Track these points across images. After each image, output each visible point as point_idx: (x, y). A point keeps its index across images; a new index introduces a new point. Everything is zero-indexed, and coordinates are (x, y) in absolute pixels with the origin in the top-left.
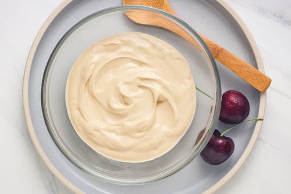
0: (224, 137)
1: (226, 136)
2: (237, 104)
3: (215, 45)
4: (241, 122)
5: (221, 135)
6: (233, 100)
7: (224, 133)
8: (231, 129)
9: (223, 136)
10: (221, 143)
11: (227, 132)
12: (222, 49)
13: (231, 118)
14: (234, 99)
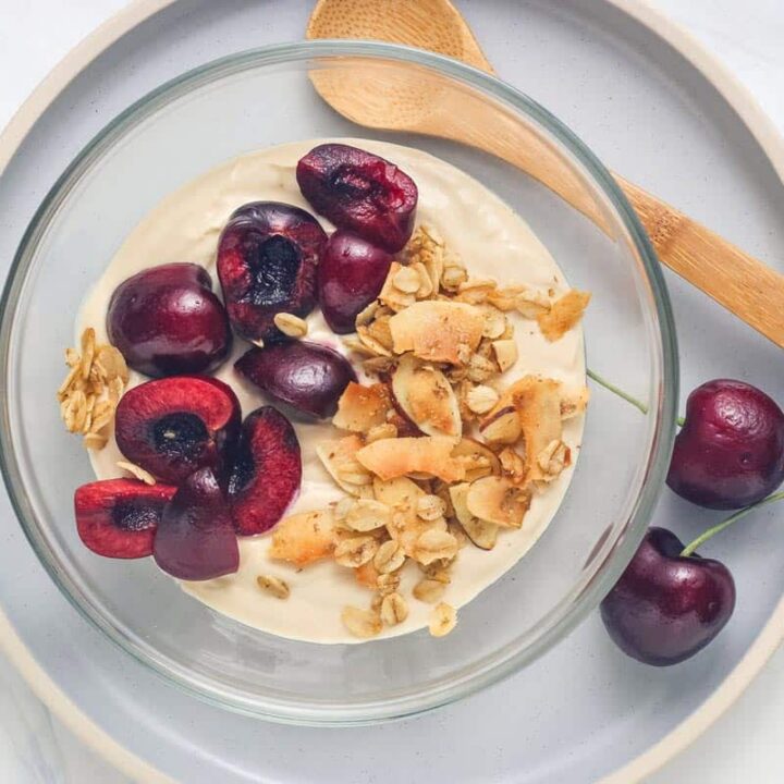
0: (694, 561)
1: (705, 555)
2: (744, 431)
3: (658, 207)
4: (758, 499)
5: (686, 553)
6: (729, 417)
7: (696, 542)
8: (720, 527)
9: (693, 554)
10: (685, 581)
11: (708, 539)
12: (685, 225)
13: (724, 486)
14: (731, 412)
